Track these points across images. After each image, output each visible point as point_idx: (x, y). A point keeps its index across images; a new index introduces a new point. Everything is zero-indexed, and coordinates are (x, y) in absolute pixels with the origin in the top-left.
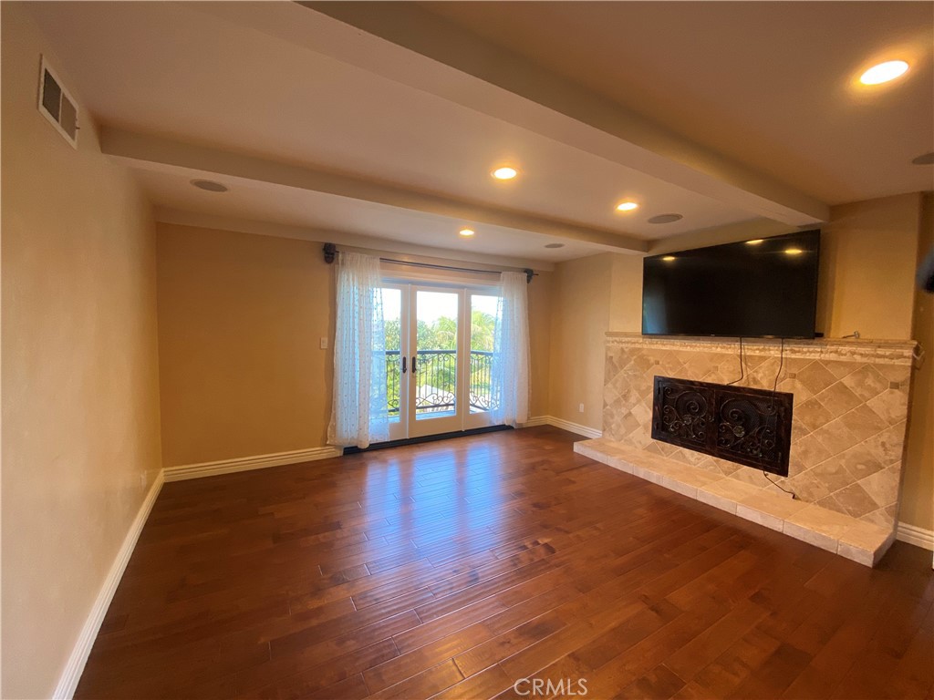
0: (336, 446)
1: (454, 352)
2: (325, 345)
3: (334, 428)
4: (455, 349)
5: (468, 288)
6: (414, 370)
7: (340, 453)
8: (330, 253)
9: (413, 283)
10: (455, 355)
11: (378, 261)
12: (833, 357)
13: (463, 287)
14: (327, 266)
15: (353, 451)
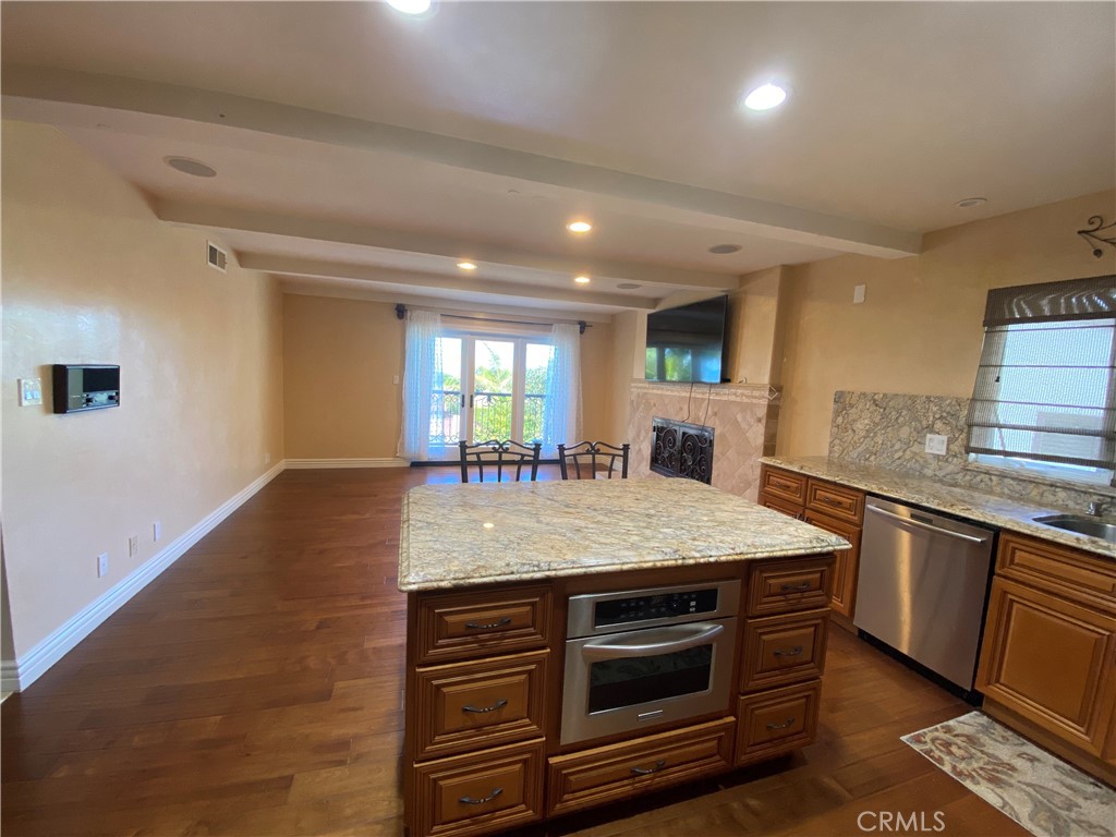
0: (404, 459)
1: (509, 395)
2: (397, 381)
3: (402, 444)
4: (510, 392)
5: (523, 338)
6: (471, 405)
7: (408, 465)
8: (401, 311)
9: (472, 334)
10: (510, 398)
11: (439, 317)
12: (733, 398)
13: (518, 337)
14: (400, 321)
15: (419, 465)
